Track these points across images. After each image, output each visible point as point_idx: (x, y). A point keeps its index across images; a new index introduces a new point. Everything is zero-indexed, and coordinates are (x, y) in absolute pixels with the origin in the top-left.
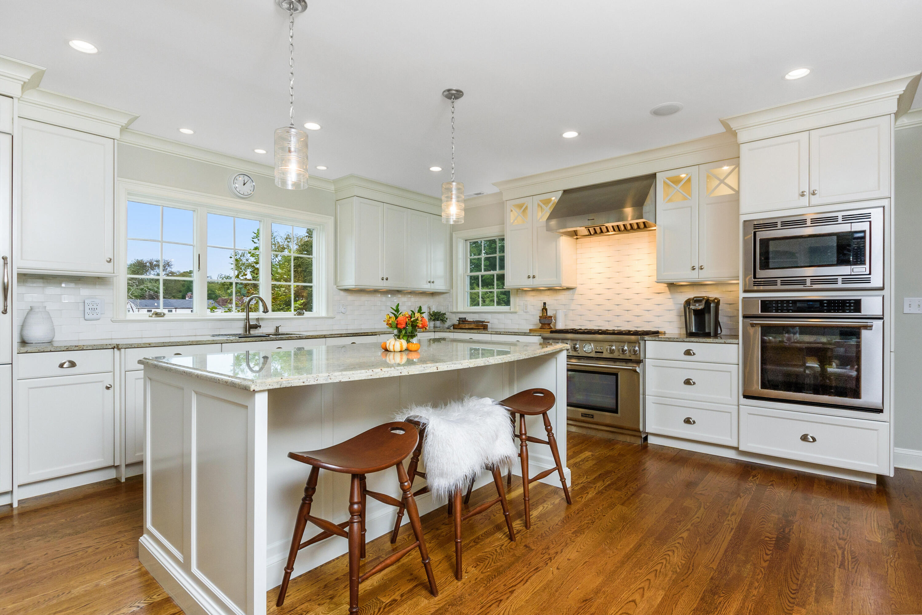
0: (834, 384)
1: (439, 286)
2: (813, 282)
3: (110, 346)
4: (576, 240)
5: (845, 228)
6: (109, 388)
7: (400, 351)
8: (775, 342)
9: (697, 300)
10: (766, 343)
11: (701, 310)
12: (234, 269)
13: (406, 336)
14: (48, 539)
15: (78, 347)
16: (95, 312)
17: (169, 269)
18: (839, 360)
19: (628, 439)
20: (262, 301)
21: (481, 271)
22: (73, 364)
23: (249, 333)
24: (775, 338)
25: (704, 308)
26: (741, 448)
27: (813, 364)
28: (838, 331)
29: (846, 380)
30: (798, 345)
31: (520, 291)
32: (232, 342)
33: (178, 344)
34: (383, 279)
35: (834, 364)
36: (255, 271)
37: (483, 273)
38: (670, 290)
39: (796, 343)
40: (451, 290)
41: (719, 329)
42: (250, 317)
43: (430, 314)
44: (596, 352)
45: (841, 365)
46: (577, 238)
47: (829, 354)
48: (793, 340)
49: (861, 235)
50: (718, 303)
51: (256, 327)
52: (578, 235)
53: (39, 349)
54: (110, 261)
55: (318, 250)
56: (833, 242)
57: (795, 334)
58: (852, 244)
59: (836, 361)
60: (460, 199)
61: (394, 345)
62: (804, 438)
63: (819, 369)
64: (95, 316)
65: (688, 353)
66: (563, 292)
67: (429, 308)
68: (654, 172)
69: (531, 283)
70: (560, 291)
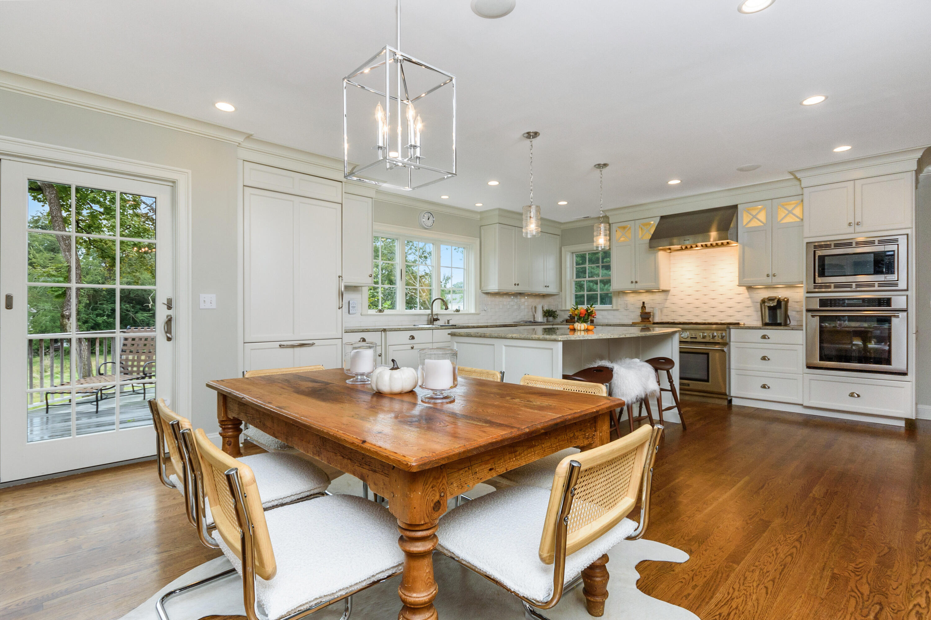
0: (873, 356)
1: (552, 290)
2: (857, 286)
3: (380, 329)
4: (670, 254)
5: (881, 248)
6: (380, 356)
7: (584, 330)
8: (830, 327)
9: (771, 299)
10: (823, 328)
11: (774, 306)
15: (367, 330)
16: (354, 309)
18: (876, 339)
19: (717, 401)
21: (585, 277)
22: (364, 340)
23: (433, 324)
24: (830, 324)
25: (776, 305)
26: (804, 405)
27: (858, 342)
28: (876, 319)
29: (881, 353)
30: (847, 329)
31: (622, 293)
34: (515, 285)
35: (873, 342)
37: (587, 279)
38: (748, 291)
39: (845, 327)
40: (561, 293)
41: (788, 321)
42: (433, 313)
43: (544, 312)
44: (691, 338)
45: (877, 343)
46: (670, 252)
47: (869, 335)
48: (843, 326)
49: (892, 253)
50: (787, 302)
51: (436, 320)
52: (673, 250)
54: (370, 276)
55: (468, 263)
56: (871, 258)
57: (844, 321)
58: (885, 259)
59: (874, 340)
61: (580, 326)
62: (852, 395)
63: (863, 345)
64: (354, 312)
65: (764, 337)
66: (659, 294)
67: (543, 307)
68: (736, 204)
69: (633, 286)
70: (657, 293)
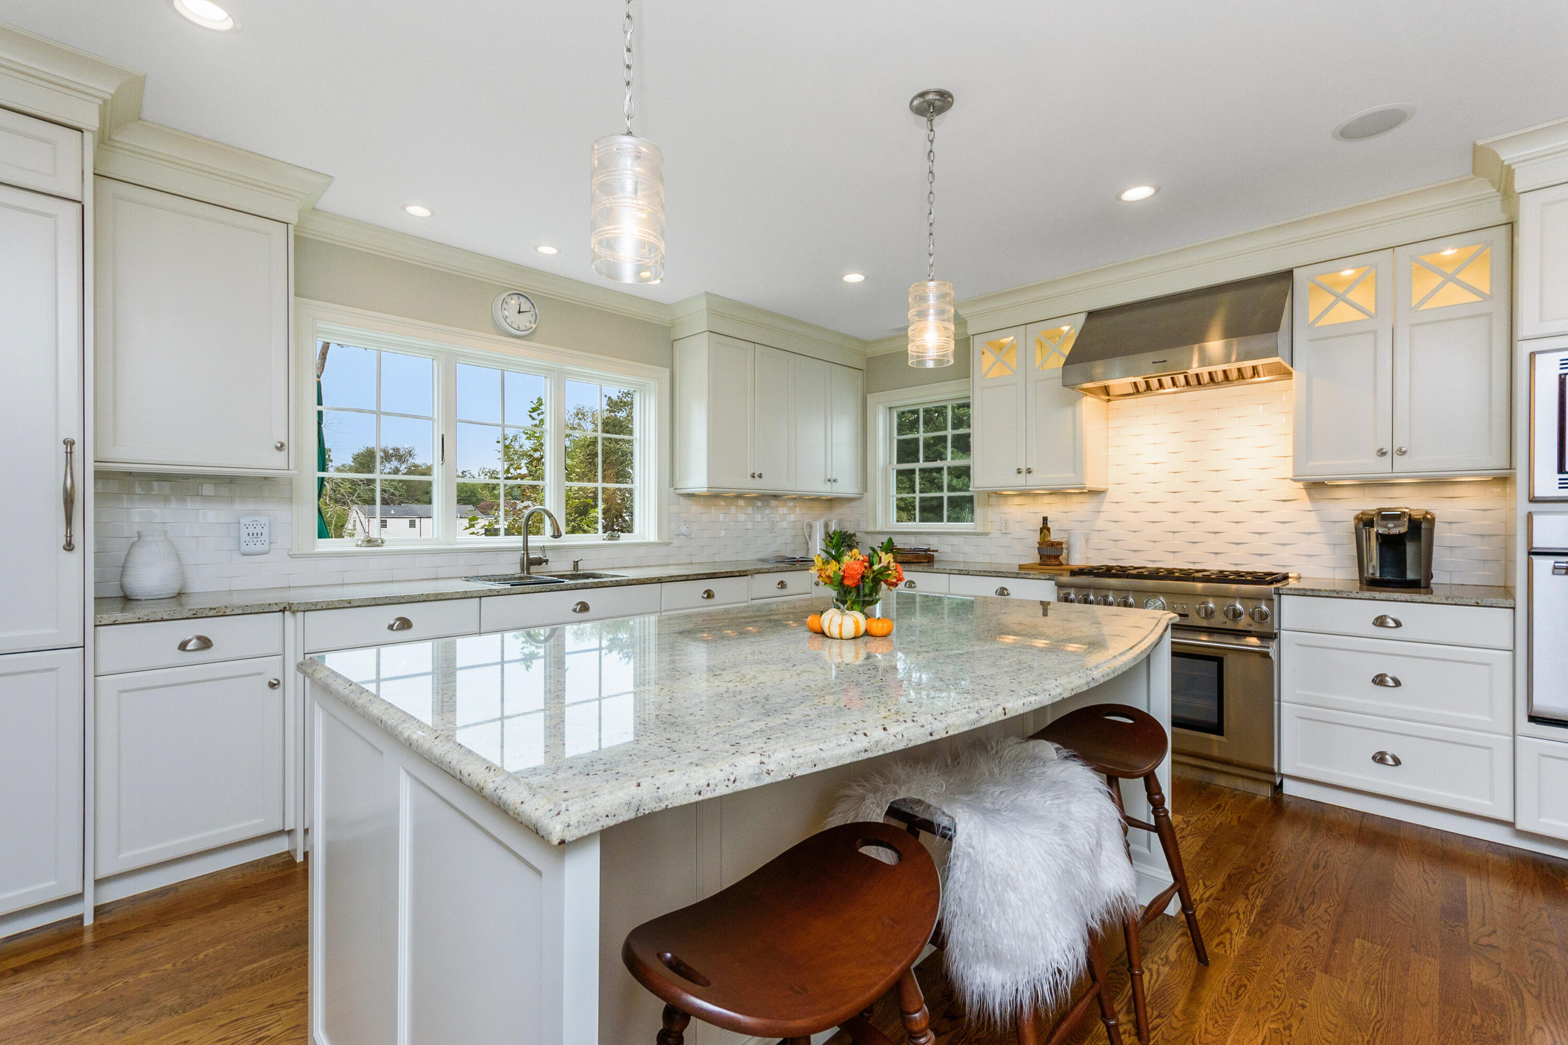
1: (846, 487)
3: (276, 606)
4: (1105, 403)
6: (275, 685)
7: (854, 638)
9: (1386, 517)
11: (1397, 534)
12: (502, 460)
13: (858, 602)
14: (126, 1024)
15: (215, 611)
16: (259, 540)
17: (411, 460)
19: (1243, 785)
20: (550, 518)
21: (918, 461)
22: (205, 643)
23: (528, 573)
25: (1405, 533)
26: (1519, 826)
31: (996, 496)
32: (498, 594)
33: (402, 601)
34: (753, 477)
36: (536, 463)
37: (922, 464)
38: (1309, 495)
40: (865, 494)
42: (529, 544)
43: (829, 536)
46: (1109, 400)
50: (1432, 522)
51: (539, 562)
52: (1111, 394)
53: (138, 616)
54: (280, 448)
55: (642, 425)
60: (946, 317)
61: (841, 626)
64: (259, 548)
65: (1380, 622)
66: (1082, 498)
67: (826, 526)
68: (1290, 267)
69: (1020, 481)
70: (1074, 496)
